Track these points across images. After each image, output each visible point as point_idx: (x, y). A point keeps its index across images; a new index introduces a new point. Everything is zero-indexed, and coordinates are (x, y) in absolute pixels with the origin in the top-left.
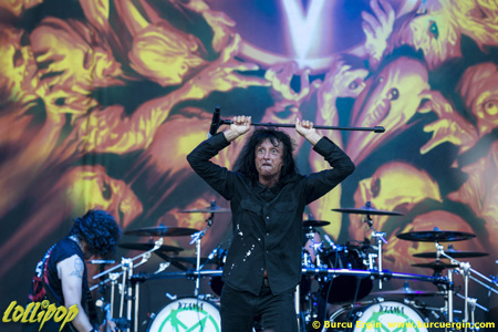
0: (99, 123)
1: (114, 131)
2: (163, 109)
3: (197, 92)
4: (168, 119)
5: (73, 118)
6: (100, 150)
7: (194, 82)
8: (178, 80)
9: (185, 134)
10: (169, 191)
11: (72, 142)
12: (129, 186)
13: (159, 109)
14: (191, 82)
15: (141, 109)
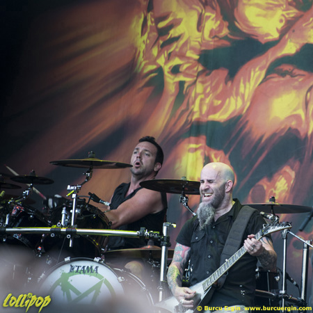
0: (205, 89)
1: (217, 98)
2: (261, 69)
3: (290, 48)
4: (265, 80)
5: (186, 86)
6: (205, 119)
7: (289, 37)
8: (276, 35)
9: (278, 96)
10: (261, 159)
11: (183, 112)
12: (227, 156)
13: (257, 69)
14: (287, 36)
15: (242, 71)
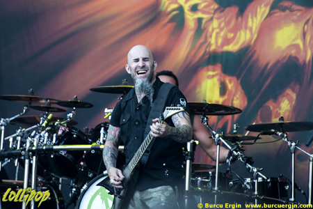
0: (220, 24)
1: (231, 31)
2: (266, 6)
4: (269, 15)
5: (204, 21)
6: (220, 50)
9: (280, 28)
10: (267, 83)
11: (202, 44)
12: (239, 81)
13: (262, 6)
15: (250, 8)
